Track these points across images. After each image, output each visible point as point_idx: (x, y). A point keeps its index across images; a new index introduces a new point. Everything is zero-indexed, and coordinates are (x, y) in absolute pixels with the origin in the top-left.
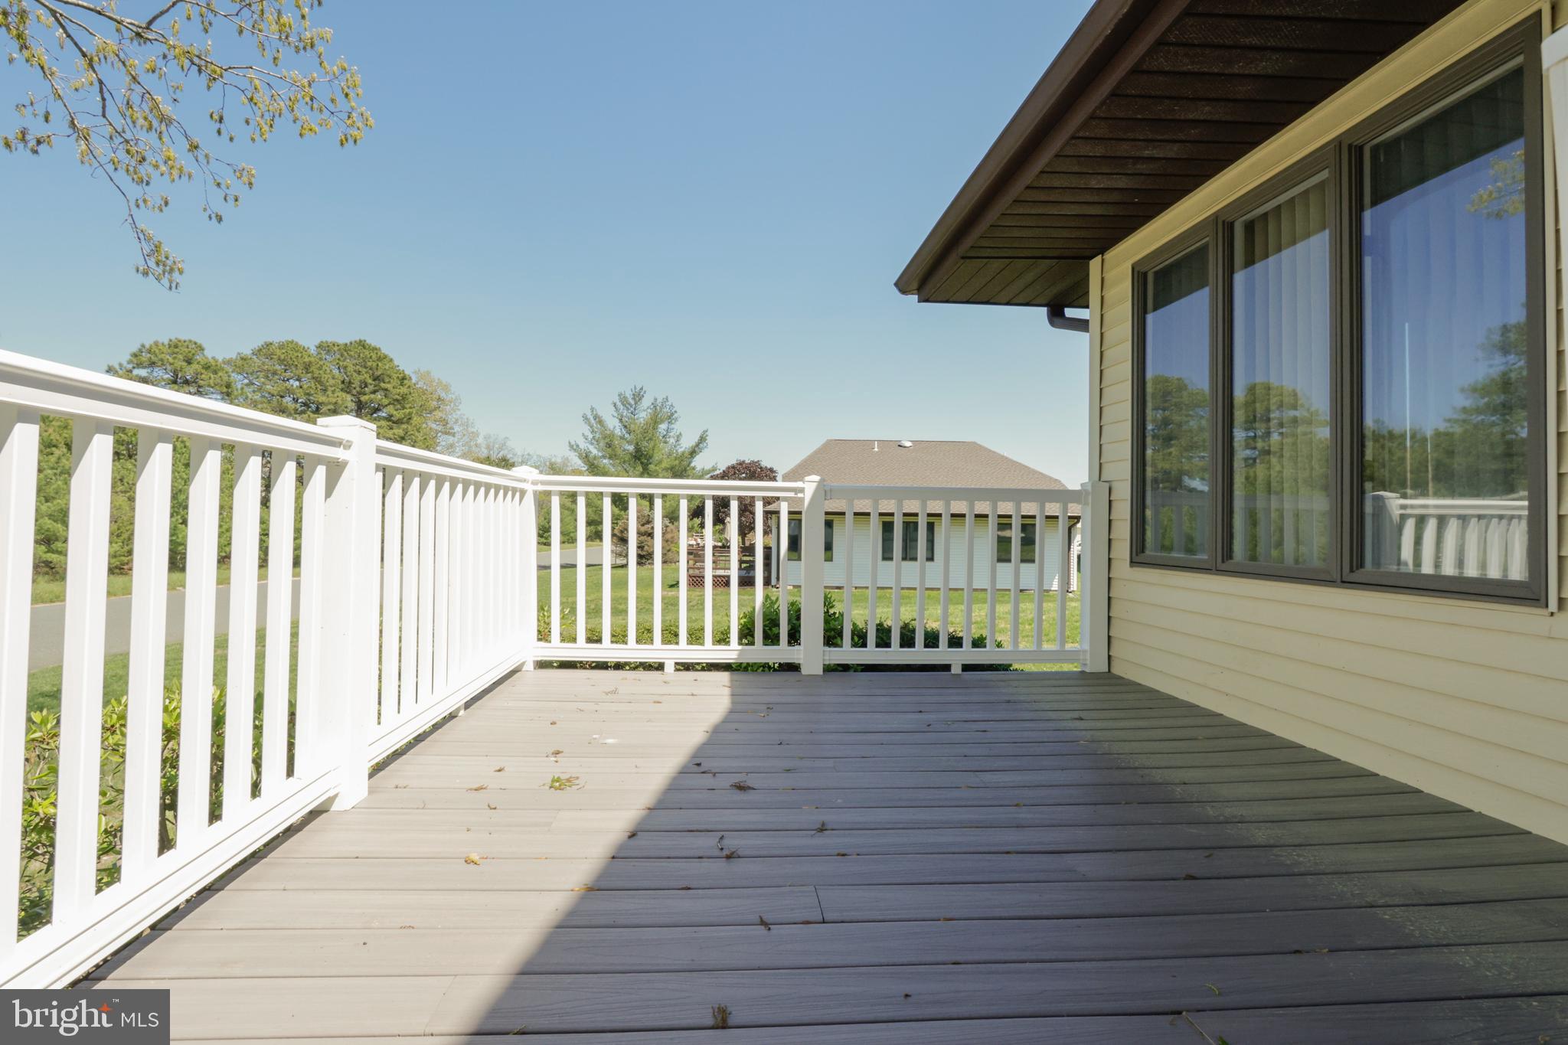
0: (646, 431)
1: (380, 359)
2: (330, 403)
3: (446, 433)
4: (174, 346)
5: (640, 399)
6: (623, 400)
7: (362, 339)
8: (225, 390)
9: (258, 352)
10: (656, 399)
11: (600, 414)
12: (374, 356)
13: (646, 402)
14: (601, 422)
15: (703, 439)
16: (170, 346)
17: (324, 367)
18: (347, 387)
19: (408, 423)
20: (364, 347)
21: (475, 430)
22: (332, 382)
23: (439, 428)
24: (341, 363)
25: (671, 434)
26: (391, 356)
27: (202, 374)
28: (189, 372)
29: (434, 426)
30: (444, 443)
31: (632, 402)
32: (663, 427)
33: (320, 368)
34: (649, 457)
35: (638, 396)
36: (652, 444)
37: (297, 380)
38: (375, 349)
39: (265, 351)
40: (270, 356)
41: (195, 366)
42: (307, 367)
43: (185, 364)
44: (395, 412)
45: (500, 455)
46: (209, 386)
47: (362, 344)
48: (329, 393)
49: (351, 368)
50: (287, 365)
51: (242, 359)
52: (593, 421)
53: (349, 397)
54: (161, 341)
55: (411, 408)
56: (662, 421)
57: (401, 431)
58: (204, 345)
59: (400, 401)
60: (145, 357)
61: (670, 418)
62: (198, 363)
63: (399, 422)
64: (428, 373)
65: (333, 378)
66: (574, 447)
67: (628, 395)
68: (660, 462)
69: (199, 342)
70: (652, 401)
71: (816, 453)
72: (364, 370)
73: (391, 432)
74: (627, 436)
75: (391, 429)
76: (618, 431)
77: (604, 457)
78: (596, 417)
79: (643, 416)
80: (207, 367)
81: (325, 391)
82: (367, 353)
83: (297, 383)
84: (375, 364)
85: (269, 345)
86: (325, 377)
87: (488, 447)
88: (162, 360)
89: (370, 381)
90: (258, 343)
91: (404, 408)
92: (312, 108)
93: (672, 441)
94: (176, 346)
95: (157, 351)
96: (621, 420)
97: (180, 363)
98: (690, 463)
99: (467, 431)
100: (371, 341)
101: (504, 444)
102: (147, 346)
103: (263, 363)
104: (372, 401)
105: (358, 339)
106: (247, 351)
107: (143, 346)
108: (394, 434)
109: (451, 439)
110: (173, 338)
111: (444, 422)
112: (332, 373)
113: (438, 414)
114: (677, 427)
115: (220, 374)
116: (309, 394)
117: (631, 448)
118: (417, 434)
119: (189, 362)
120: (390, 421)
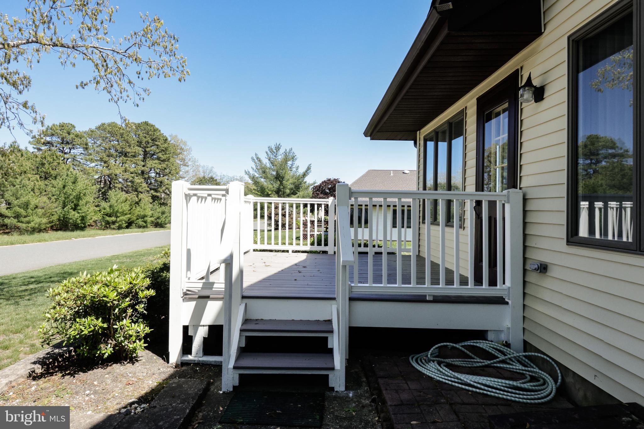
0: (281, 165)
1: (155, 131)
2: (132, 152)
3: (185, 165)
4: (62, 126)
5: (279, 150)
6: (271, 150)
7: (147, 121)
8: (85, 146)
9: (99, 128)
10: (286, 150)
11: (260, 157)
12: (152, 129)
13: (282, 151)
14: (260, 161)
15: (309, 168)
16: (60, 126)
17: (130, 135)
18: (140, 143)
19: (168, 161)
20: (147, 125)
21: (198, 164)
22: (133, 142)
23: (181, 163)
24: (137, 133)
25: (294, 166)
26: (160, 129)
27: (75, 139)
28: (69, 138)
29: (179, 162)
30: (183, 170)
31: (275, 151)
32: (290, 163)
33: (128, 136)
34: (283, 178)
35: (278, 148)
36: (284, 171)
37: (117, 141)
38: (152, 126)
39: (102, 127)
40: (104, 130)
41: (71, 136)
42: (122, 135)
43: (67, 134)
44: (162, 156)
45: (210, 176)
46: (78, 144)
47: (146, 123)
48: (132, 147)
49: (141, 135)
50: (112, 134)
51: (91, 131)
52: (256, 160)
53: (141, 149)
54: (56, 124)
55: (169, 154)
56: (289, 160)
57: (165, 165)
58: (75, 126)
59: (165, 151)
60: (49, 132)
61: (293, 158)
62: (73, 134)
63: (164, 161)
64: (176, 136)
65: (133, 140)
66: (247, 173)
67: (273, 148)
68: (288, 180)
69: (73, 124)
70: (284, 151)
71: (363, 176)
72: (147, 136)
73: (160, 166)
74: (272, 167)
75: (160, 164)
76: (268, 165)
77: (261, 177)
78: (258, 158)
79: (280, 158)
80: (77, 136)
81: (130, 146)
82: (149, 128)
83: (116, 143)
84: (153, 133)
85: (103, 124)
86: (130, 140)
87: (204, 172)
88: (57, 133)
89: (150, 141)
90: (99, 124)
91: (166, 154)
92: (171, 70)
93: (294, 169)
94: (63, 126)
95: (55, 129)
96: (269, 160)
97: (65, 135)
98: (303, 180)
99: (195, 164)
100: (151, 122)
101: (211, 170)
102: (50, 127)
103: (101, 133)
104: (151, 151)
105: (144, 121)
106: (93, 128)
107: (48, 126)
108: (162, 167)
109: (187, 168)
110: (61, 123)
111: (183, 160)
112: (133, 138)
113: (181, 156)
114: (297, 163)
115: (82, 139)
116: (122, 148)
117: (274, 173)
118: (172, 166)
119: (69, 134)
120: (160, 160)
